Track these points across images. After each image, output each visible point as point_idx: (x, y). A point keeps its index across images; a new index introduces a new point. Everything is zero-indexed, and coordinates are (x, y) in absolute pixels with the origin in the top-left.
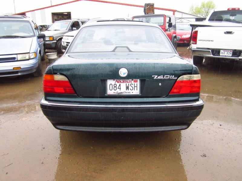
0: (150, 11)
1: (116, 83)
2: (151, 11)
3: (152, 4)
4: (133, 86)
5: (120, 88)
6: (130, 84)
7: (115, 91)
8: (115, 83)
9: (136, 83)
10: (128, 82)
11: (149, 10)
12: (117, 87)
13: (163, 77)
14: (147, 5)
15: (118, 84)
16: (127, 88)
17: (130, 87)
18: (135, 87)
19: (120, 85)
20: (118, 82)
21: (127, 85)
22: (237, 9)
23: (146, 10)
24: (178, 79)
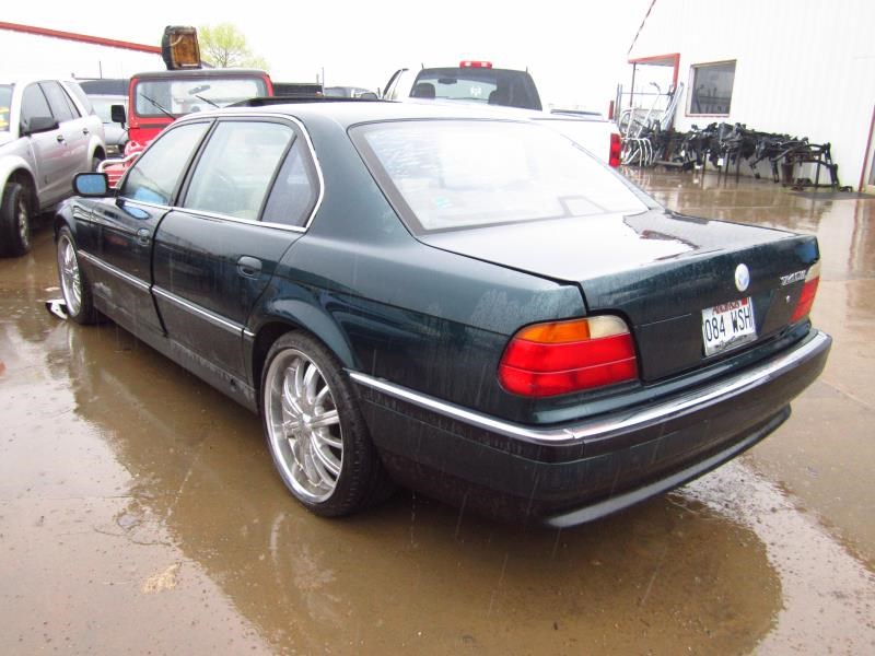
0: (185, 55)
1: (716, 315)
2: (189, 55)
3: (191, 31)
4: (743, 315)
5: (724, 330)
6: (737, 310)
7: (718, 342)
8: (713, 317)
9: (746, 308)
10: (734, 308)
11: (180, 51)
12: (719, 327)
14: (173, 33)
15: (718, 318)
16: (735, 324)
17: (739, 322)
18: (746, 317)
19: (722, 321)
20: (718, 313)
21: (734, 315)
22: (484, 65)
23: (172, 51)
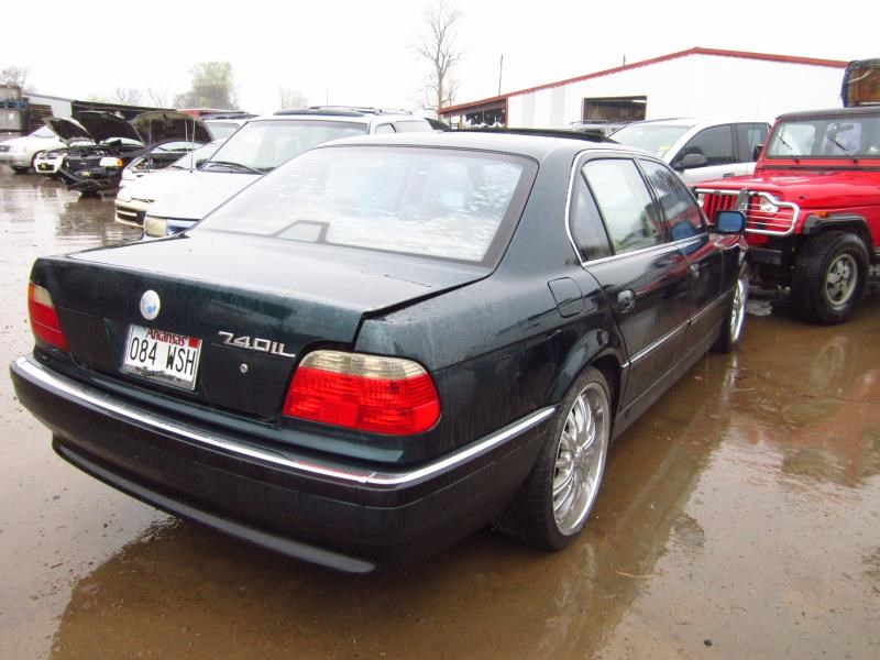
1: (149, 339)
4: (184, 357)
5: (154, 358)
6: (179, 347)
7: (141, 365)
8: (144, 338)
9: (192, 350)
10: (175, 342)
12: (148, 352)
13: (251, 343)
15: (151, 342)
16: (170, 361)
17: (177, 361)
18: (188, 361)
19: (155, 348)
20: (153, 338)
21: (172, 350)
23: (850, 88)
24: (303, 361)
